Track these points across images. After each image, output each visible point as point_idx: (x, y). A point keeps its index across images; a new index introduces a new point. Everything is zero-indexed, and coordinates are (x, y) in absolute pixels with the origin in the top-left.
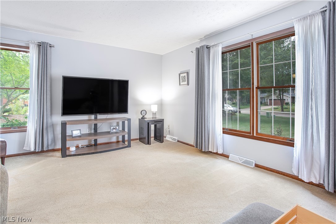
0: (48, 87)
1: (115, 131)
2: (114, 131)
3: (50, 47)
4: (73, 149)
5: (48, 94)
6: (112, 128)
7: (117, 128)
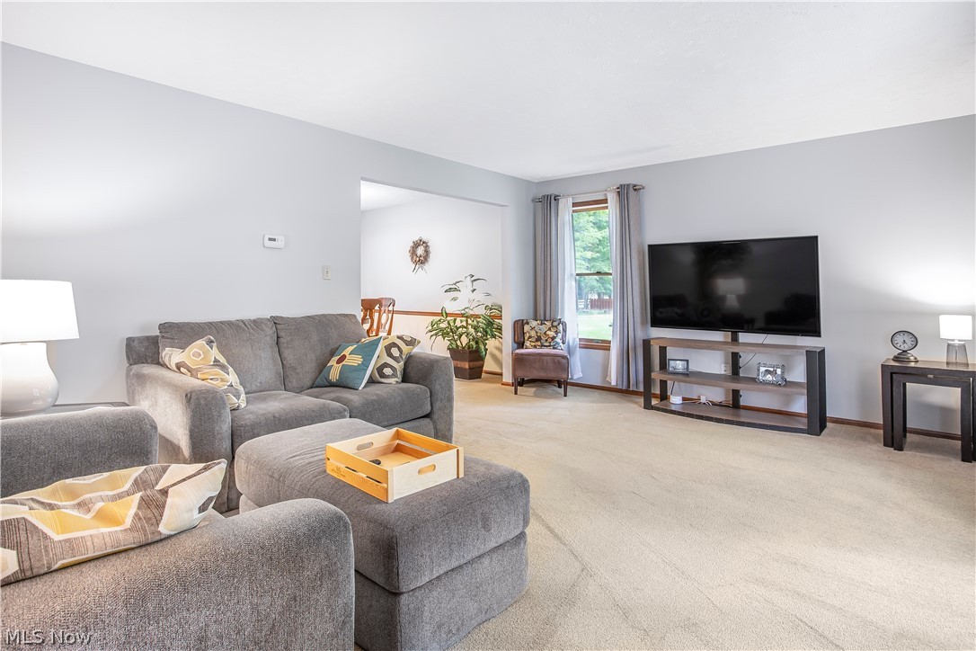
0: (633, 268)
1: (771, 379)
2: (769, 377)
3: (635, 190)
4: (676, 400)
5: (634, 282)
6: (762, 369)
7: (779, 371)
